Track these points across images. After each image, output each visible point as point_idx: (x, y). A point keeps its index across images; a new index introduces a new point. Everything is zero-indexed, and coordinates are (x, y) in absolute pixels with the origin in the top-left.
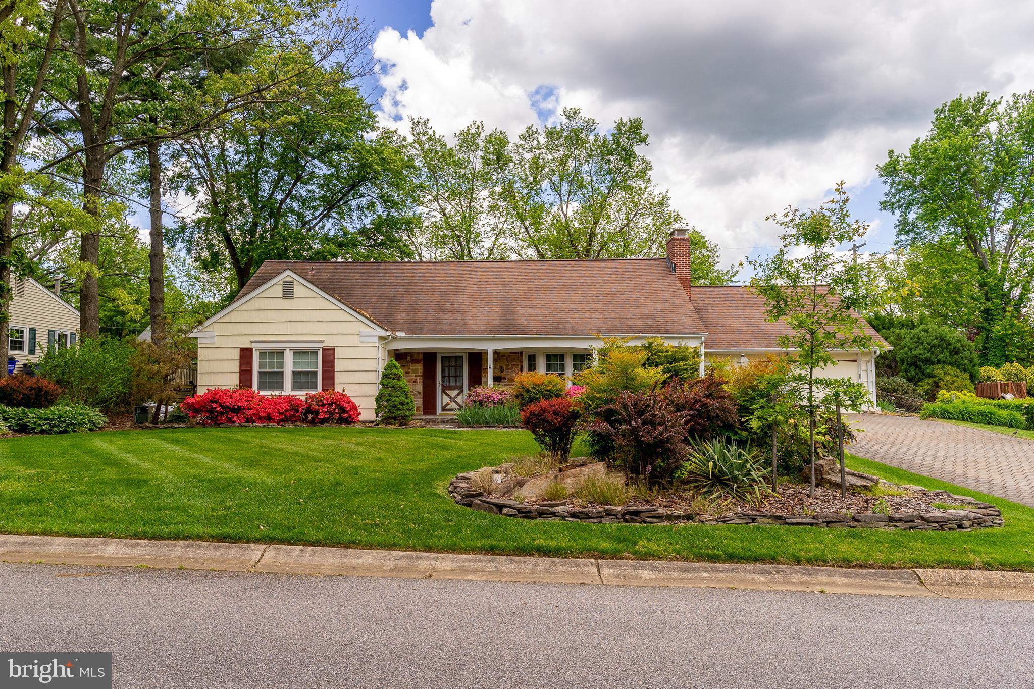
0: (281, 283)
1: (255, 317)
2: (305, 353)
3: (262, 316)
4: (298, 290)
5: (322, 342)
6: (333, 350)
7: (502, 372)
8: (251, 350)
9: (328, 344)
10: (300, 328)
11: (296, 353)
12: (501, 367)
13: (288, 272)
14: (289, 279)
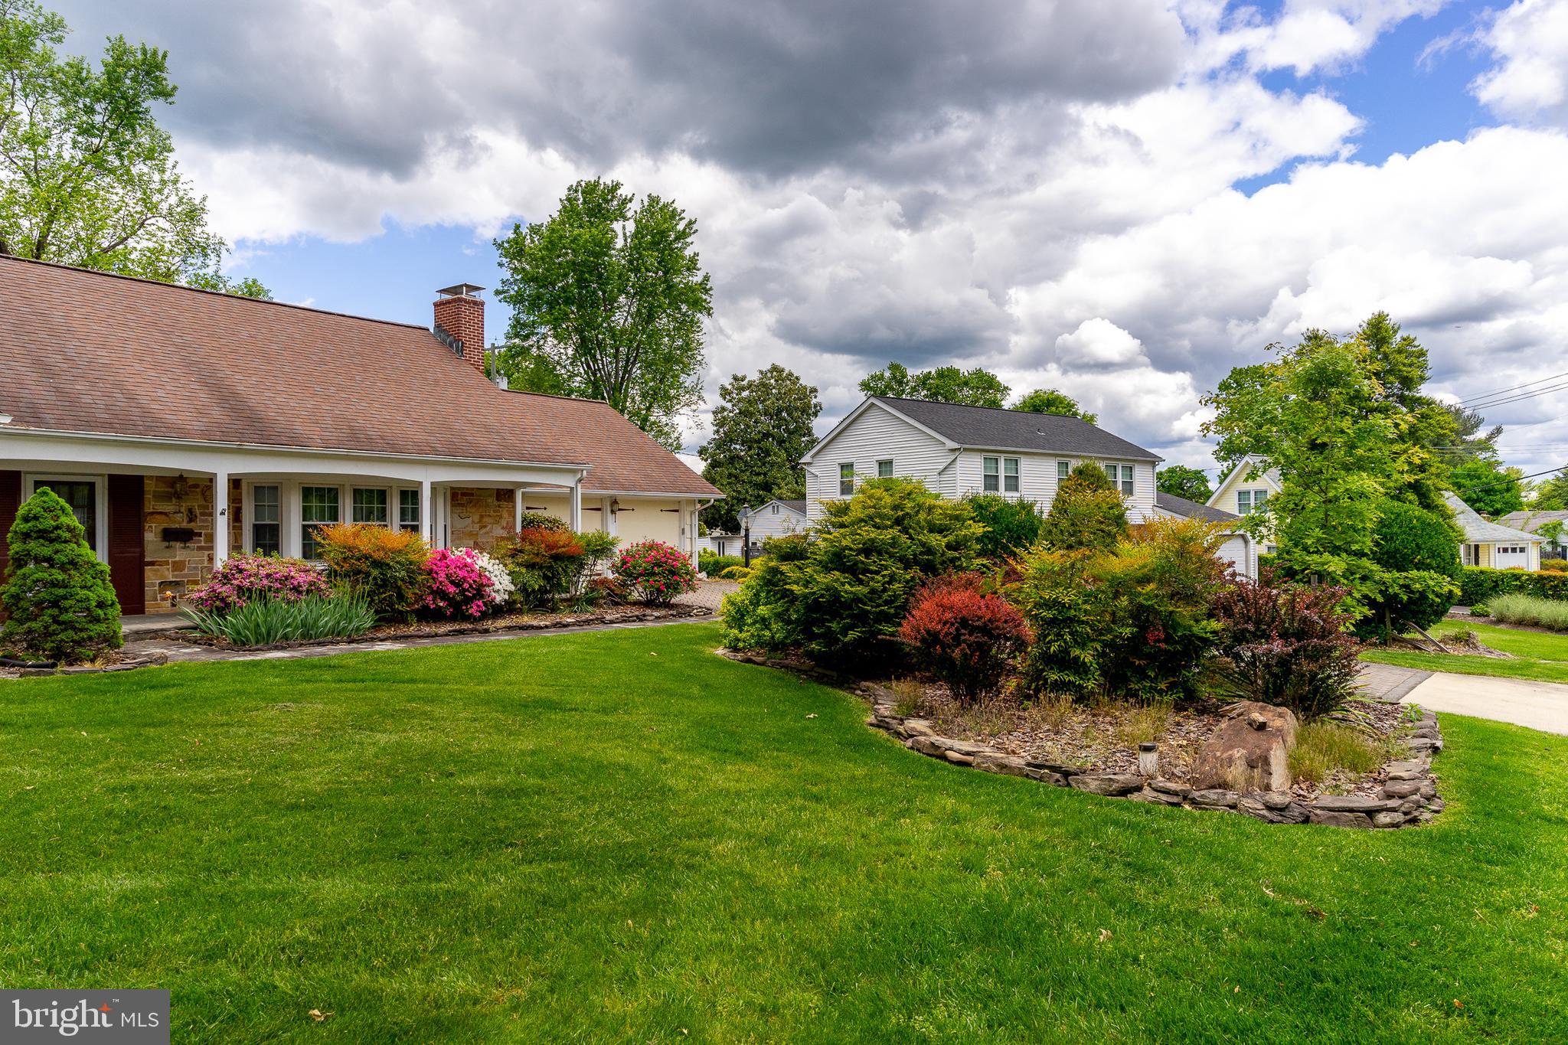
7: (191, 520)
12: (190, 511)
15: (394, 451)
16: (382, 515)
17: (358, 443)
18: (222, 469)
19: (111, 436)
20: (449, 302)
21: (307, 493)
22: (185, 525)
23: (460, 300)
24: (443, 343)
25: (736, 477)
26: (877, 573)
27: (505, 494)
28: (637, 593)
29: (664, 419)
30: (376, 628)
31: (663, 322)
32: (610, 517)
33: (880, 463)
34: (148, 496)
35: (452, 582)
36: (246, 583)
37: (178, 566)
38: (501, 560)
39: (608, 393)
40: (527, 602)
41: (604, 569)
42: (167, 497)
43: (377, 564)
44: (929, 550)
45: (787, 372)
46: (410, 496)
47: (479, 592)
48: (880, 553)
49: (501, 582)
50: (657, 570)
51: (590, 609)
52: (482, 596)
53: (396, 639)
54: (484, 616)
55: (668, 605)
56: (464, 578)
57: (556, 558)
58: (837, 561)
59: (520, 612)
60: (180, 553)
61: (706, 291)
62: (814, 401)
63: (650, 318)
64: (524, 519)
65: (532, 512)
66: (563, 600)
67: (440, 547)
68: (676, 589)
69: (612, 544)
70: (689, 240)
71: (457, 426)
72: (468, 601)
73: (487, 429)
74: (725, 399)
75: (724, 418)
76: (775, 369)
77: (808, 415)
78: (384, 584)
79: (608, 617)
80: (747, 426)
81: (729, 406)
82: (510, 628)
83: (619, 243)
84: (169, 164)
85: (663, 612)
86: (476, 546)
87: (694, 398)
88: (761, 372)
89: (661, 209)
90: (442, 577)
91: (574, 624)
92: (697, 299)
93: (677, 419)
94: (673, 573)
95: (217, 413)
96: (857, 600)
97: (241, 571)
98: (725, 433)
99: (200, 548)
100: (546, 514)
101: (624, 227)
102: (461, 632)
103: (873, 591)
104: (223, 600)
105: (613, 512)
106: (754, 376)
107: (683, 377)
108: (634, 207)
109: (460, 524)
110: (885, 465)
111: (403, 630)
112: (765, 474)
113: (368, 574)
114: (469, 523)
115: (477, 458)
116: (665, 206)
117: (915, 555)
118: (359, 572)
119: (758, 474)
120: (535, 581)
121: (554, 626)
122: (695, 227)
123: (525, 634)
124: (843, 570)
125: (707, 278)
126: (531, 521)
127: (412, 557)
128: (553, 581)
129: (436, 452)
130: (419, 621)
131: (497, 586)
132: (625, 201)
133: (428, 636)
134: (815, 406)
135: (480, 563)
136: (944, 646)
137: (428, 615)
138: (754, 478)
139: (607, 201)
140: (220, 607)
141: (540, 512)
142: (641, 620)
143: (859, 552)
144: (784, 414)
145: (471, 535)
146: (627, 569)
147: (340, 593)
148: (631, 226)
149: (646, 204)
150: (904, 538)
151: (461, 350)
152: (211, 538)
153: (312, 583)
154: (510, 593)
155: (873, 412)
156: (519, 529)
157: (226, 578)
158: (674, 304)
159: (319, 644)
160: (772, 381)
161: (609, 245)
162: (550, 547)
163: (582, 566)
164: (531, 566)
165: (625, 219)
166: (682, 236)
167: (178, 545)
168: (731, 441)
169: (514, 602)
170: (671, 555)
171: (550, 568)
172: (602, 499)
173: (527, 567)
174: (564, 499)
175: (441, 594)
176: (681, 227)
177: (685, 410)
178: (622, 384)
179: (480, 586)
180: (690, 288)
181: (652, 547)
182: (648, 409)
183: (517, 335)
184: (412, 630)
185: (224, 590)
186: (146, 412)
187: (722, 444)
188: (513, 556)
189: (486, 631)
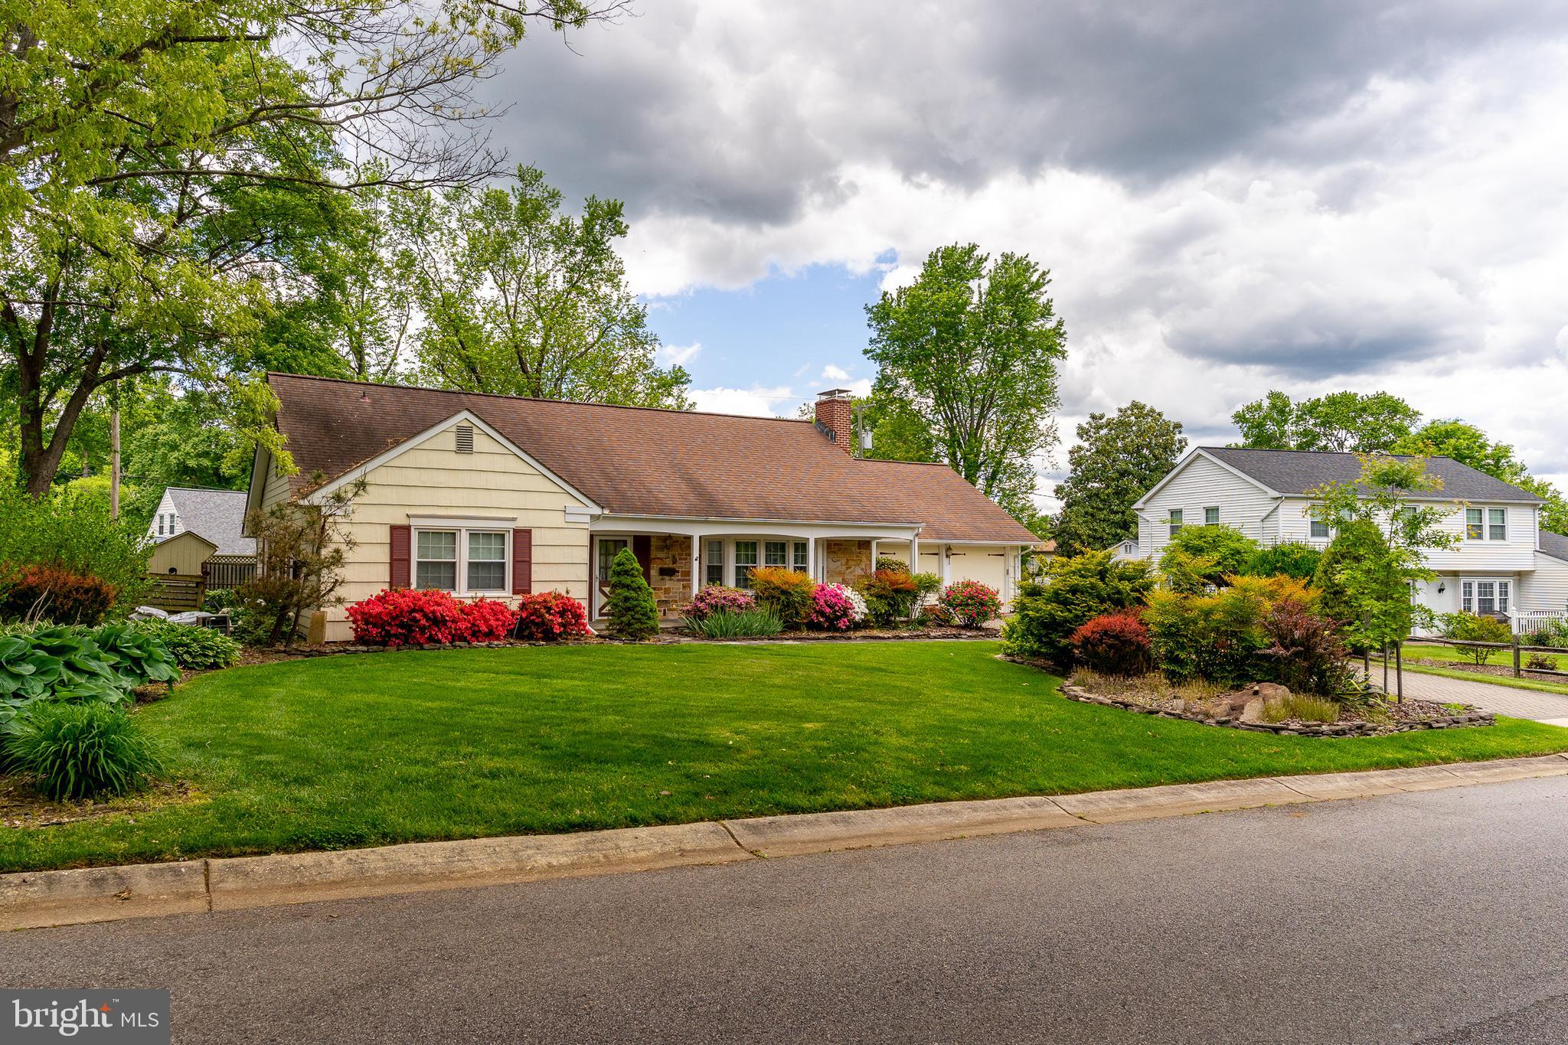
0: (454, 429)
1: (413, 478)
2: (488, 535)
3: (426, 478)
4: (480, 442)
5: (514, 519)
6: (528, 532)
7: (674, 563)
8: (408, 528)
9: (521, 524)
10: (483, 499)
11: (474, 535)
13: (465, 414)
14: (466, 424)
15: (791, 517)
16: (783, 559)
17: (770, 513)
18: (696, 532)
19: (644, 516)
20: (825, 403)
21: (738, 545)
22: (671, 566)
23: (834, 401)
24: (822, 432)
25: (1092, 515)
26: (1078, 605)
27: (865, 544)
28: (957, 620)
29: (1018, 461)
30: (783, 632)
31: (1018, 367)
32: (945, 560)
33: (1208, 510)
34: (653, 548)
35: (828, 606)
36: (713, 602)
37: (667, 591)
38: (860, 591)
39: (964, 439)
40: (877, 621)
41: (932, 599)
42: (661, 549)
43: (784, 592)
44: (1119, 592)
45: (1148, 408)
46: (801, 546)
47: (845, 614)
48: (1082, 593)
49: (860, 607)
50: (970, 602)
51: (921, 628)
52: (847, 616)
53: (795, 639)
54: (848, 629)
55: (980, 629)
56: (836, 604)
57: (897, 591)
58: (1057, 597)
59: (872, 628)
60: (668, 583)
61: (1061, 335)
62: (1178, 437)
63: (1005, 366)
64: (878, 562)
65: (884, 556)
66: (902, 622)
67: (820, 582)
68: (985, 616)
69: (938, 582)
70: (1043, 290)
71: (832, 498)
72: (838, 618)
73: (852, 499)
74: (1082, 437)
75: (1080, 457)
76: (1135, 405)
77: (1172, 451)
78: (788, 605)
79: (932, 634)
80: (1104, 465)
81: (1086, 445)
82: (864, 637)
83: (975, 299)
84: (623, 284)
85: (975, 633)
86: (844, 582)
87: (1050, 439)
88: (1120, 410)
89: (1015, 264)
90: (822, 602)
91: (908, 637)
92: (1052, 343)
93: (1032, 460)
94: (983, 605)
95: (692, 497)
96: (1066, 621)
97: (710, 595)
98: (1083, 472)
99: (678, 580)
100: (894, 558)
101: (979, 286)
102: (833, 638)
103: (1077, 616)
104: (701, 611)
105: (947, 556)
106: (1113, 414)
107: (1038, 421)
108: (989, 266)
109: (833, 566)
110: (1212, 512)
111: (798, 634)
112: (1123, 513)
113: (779, 599)
114: (839, 565)
115: (847, 520)
116: (1019, 261)
117: (1109, 595)
118: (773, 597)
119: (1117, 513)
120: (883, 608)
121: (894, 637)
122: (1048, 277)
123: (874, 641)
124: (1059, 602)
125: (1060, 323)
126: (883, 564)
127: (805, 589)
128: (895, 608)
129: (817, 518)
130: (808, 630)
131: (857, 610)
132: (981, 261)
133: (814, 639)
134: (1180, 442)
135: (846, 593)
136: (1093, 646)
137: (813, 626)
138: (1112, 517)
139: (963, 262)
140: (698, 614)
141: (889, 557)
142: (957, 638)
143: (1068, 592)
144: (1145, 451)
145: (840, 573)
146: (949, 600)
147: (764, 610)
148: (985, 284)
149: (1000, 262)
150: (1100, 584)
151: (833, 438)
152: (688, 574)
153: (747, 603)
154: (866, 614)
155: (1199, 462)
156: (874, 569)
157: (701, 599)
158: (1029, 348)
159: (753, 639)
160: (1133, 418)
161: (966, 303)
162: (892, 583)
163: (915, 597)
164: (879, 597)
165: (981, 277)
166: (1036, 286)
167: (667, 578)
168: (1088, 480)
169: (868, 621)
170: (984, 591)
171: (893, 598)
172: (939, 546)
173: (877, 597)
174: (907, 546)
175: (822, 613)
176: (1034, 279)
177: (1040, 451)
178: (977, 429)
179: (846, 609)
180: (1043, 335)
181: (968, 585)
182: (1003, 452)
183: (882, 389)
184: (804, 634)
185: (702, 605)
186: (657, 499)
187: (1078, 482)
188: (868, 589)
189: (849, 638)
